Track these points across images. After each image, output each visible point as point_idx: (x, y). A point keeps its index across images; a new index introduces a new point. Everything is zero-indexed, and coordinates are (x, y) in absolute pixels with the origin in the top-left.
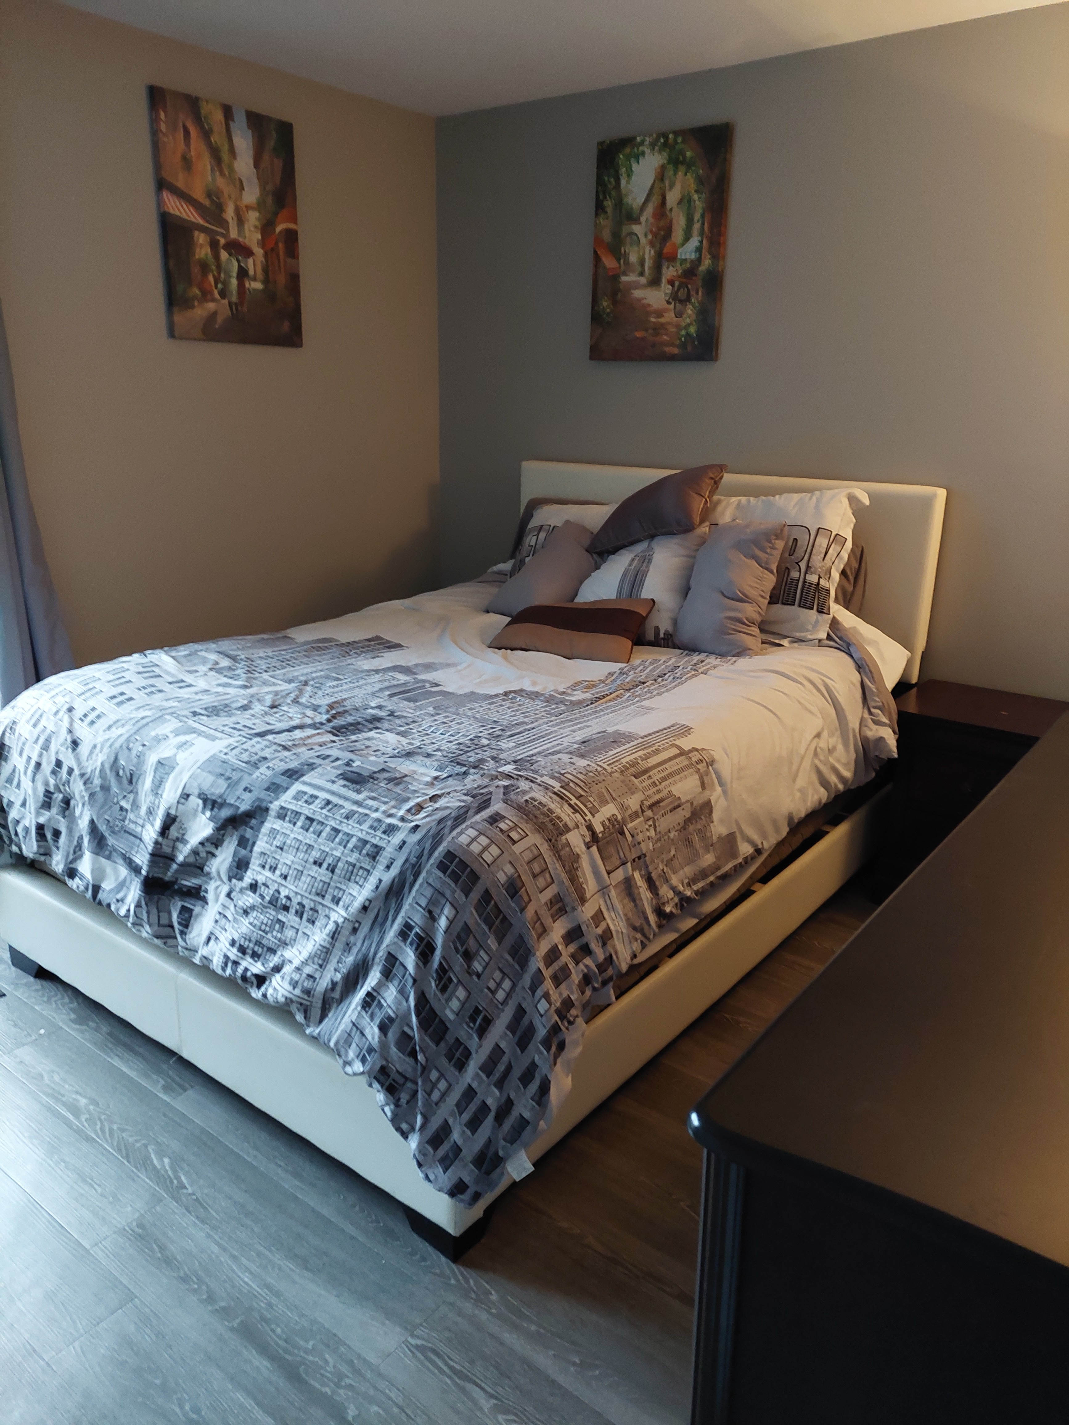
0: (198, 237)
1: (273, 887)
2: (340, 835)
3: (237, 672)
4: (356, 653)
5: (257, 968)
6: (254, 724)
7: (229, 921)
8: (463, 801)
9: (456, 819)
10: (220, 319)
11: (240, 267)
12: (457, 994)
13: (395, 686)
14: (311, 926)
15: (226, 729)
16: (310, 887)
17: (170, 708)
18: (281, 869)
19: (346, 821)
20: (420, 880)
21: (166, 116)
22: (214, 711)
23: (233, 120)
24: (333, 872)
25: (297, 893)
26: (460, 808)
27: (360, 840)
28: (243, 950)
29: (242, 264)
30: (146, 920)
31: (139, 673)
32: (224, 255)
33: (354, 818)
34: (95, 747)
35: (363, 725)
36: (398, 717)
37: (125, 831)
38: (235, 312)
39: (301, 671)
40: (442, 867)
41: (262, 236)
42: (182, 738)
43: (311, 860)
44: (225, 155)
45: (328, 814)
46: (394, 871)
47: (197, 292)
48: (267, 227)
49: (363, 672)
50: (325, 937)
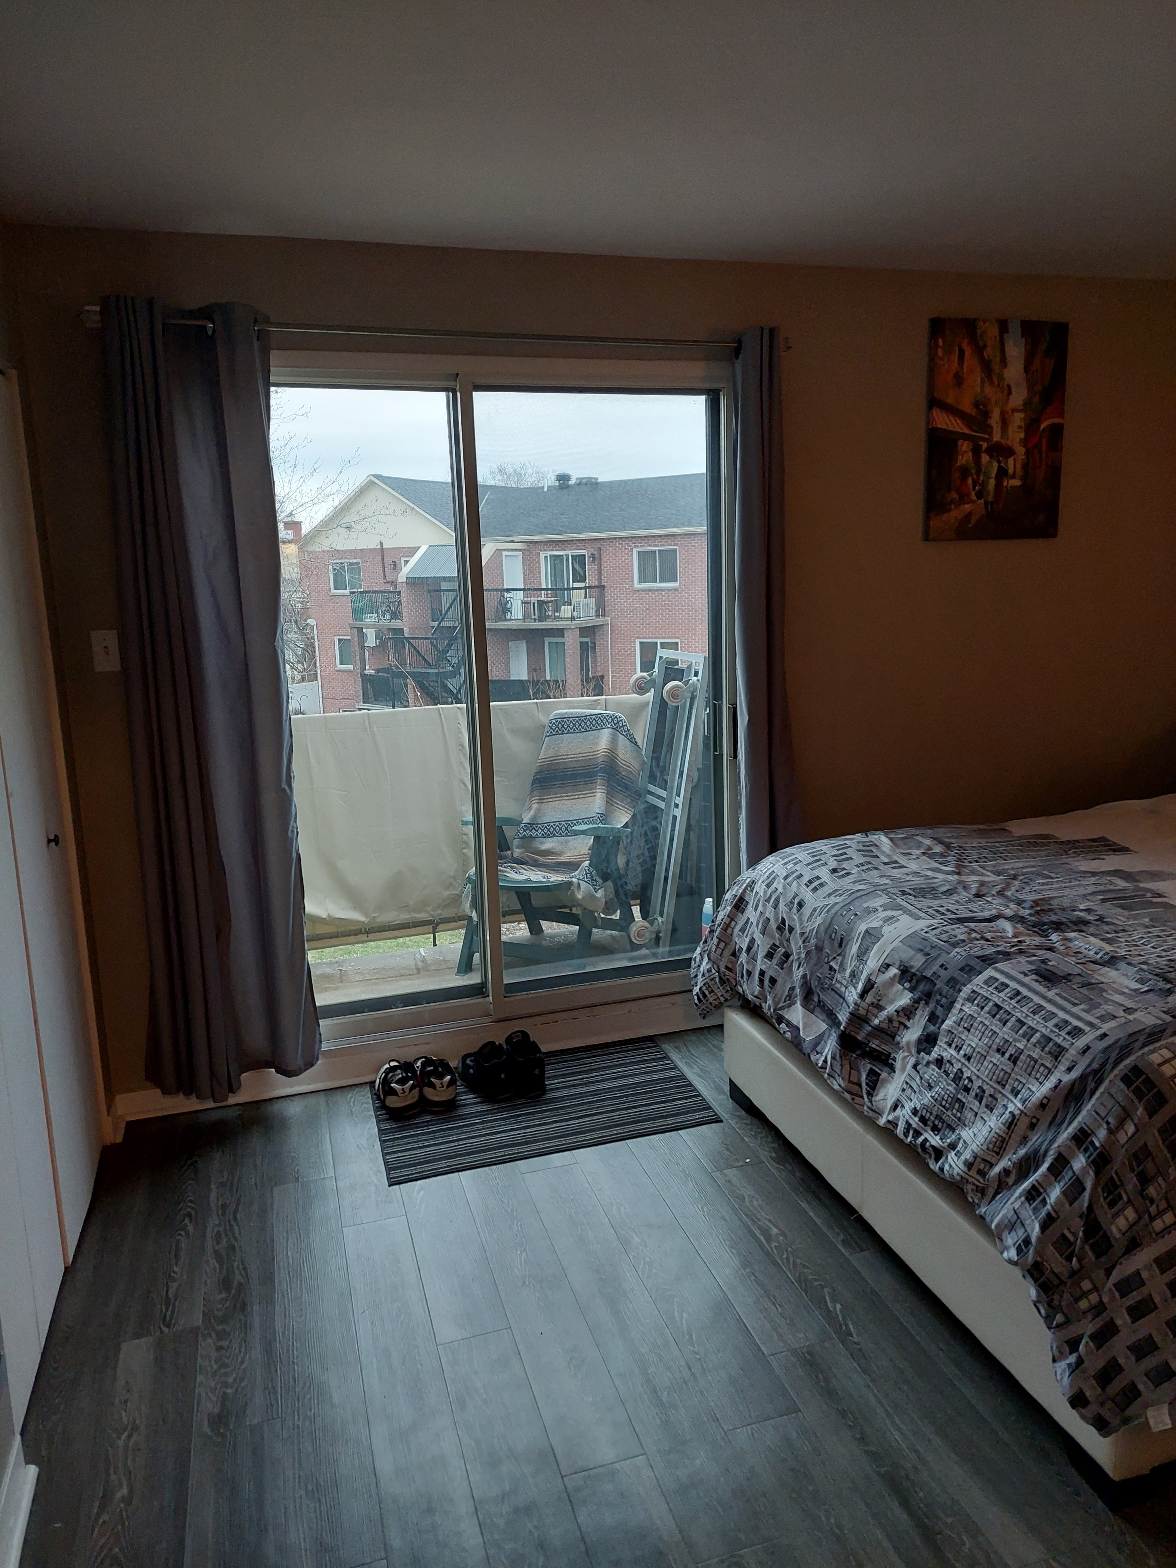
0: (962, 444)
1: (957, 1066)
2: (1025, 1028)
3: (948, 859)
4: (1075, 852)
5: (935, 1140)
6: (957, 910)
7: (915, 1092)
8: (1161, 1019)
9: (1150, 1035)
10: (974, 520)
11: (1000, 468)
12: (1125, 1212)
13: (1110, 891)
14: (989, 1112)
15: (930, 910)
16: (991, 1074)
17: (882, 885)
18: (966, 1050)
19: (1032, 1015)
20: (1101, 1089)
21: (943, 343)
22: (922, 892)
23: (1008, 332)
24: (1015, 1063)
25: (978, 1077)
26: (1155, 1026)
27: (1043, 1036)
28: (923, 1120)
29: (1002, 465)
30: (839, 1071)
31: (859, 851)
32: (985, 458)
33: (1040, 1014)
34: (815, 910)
35: (1067, 925)
36: (1108, 923)
37: (832, 990)
38: (989, 510)
39: (1012, 865)
40: (1126, 1080)
41: (1025, 436)
42: (890, 913)
43: (995, 1047)
44: (996, 367)
45: (1016, 1005)
46: (1075, 1074)
47: (955, 496)
48: (1030, 427)
49: (1077, 873)
50: (1001, 1125)
